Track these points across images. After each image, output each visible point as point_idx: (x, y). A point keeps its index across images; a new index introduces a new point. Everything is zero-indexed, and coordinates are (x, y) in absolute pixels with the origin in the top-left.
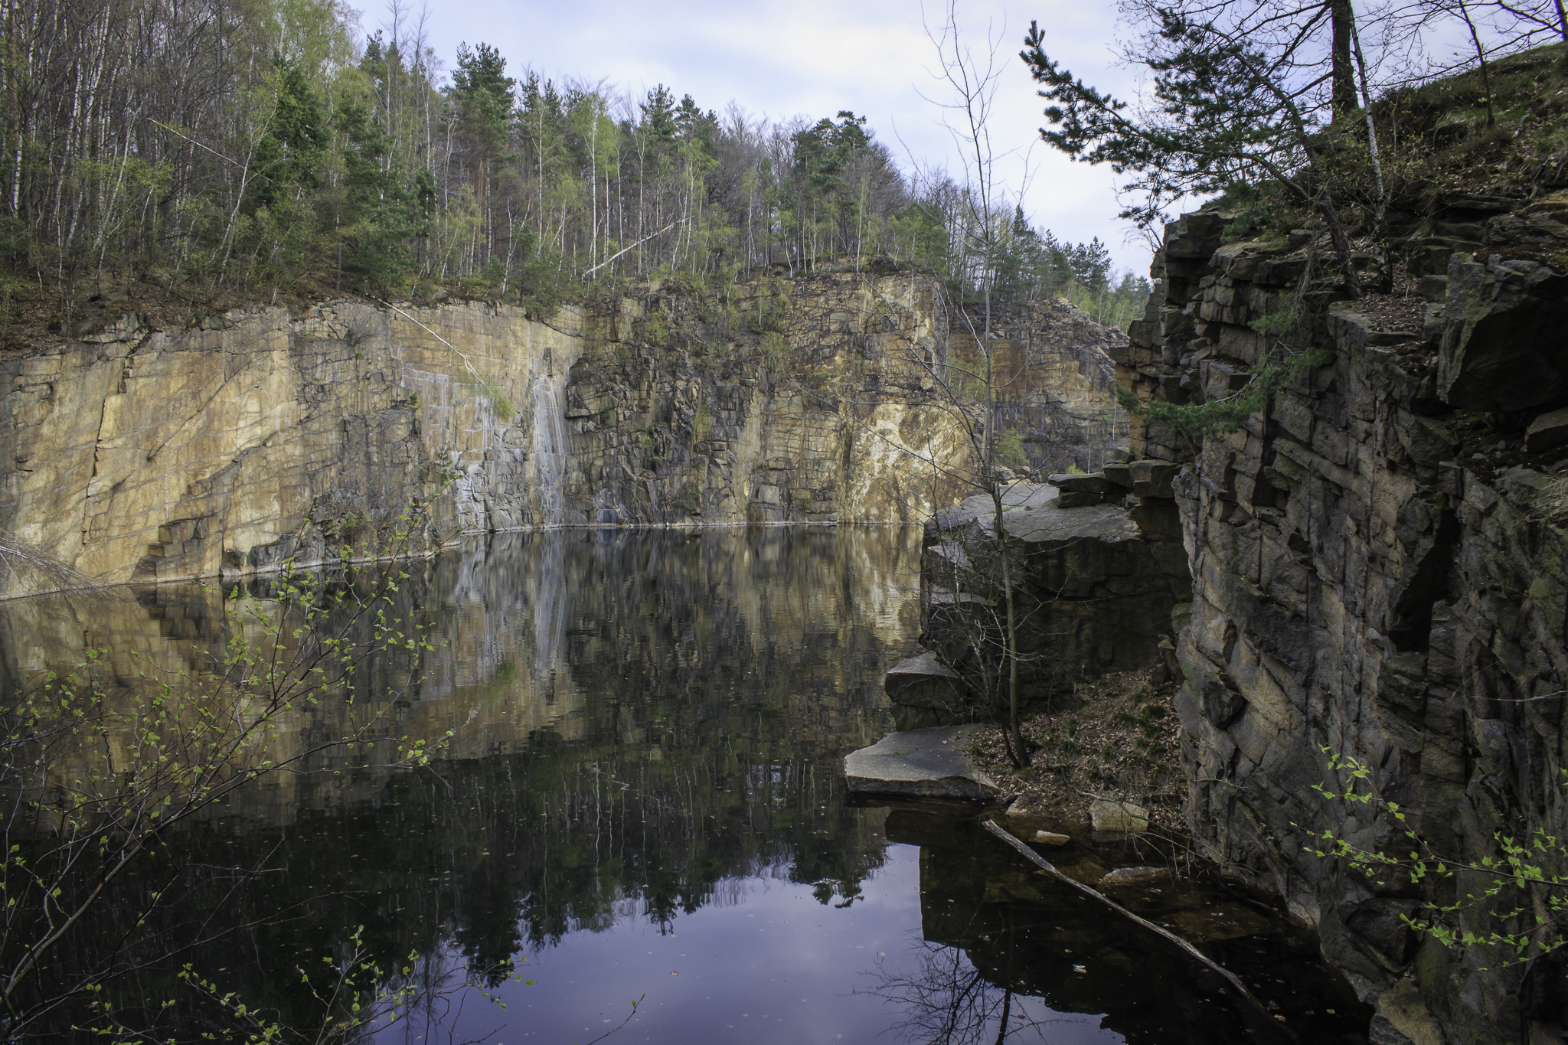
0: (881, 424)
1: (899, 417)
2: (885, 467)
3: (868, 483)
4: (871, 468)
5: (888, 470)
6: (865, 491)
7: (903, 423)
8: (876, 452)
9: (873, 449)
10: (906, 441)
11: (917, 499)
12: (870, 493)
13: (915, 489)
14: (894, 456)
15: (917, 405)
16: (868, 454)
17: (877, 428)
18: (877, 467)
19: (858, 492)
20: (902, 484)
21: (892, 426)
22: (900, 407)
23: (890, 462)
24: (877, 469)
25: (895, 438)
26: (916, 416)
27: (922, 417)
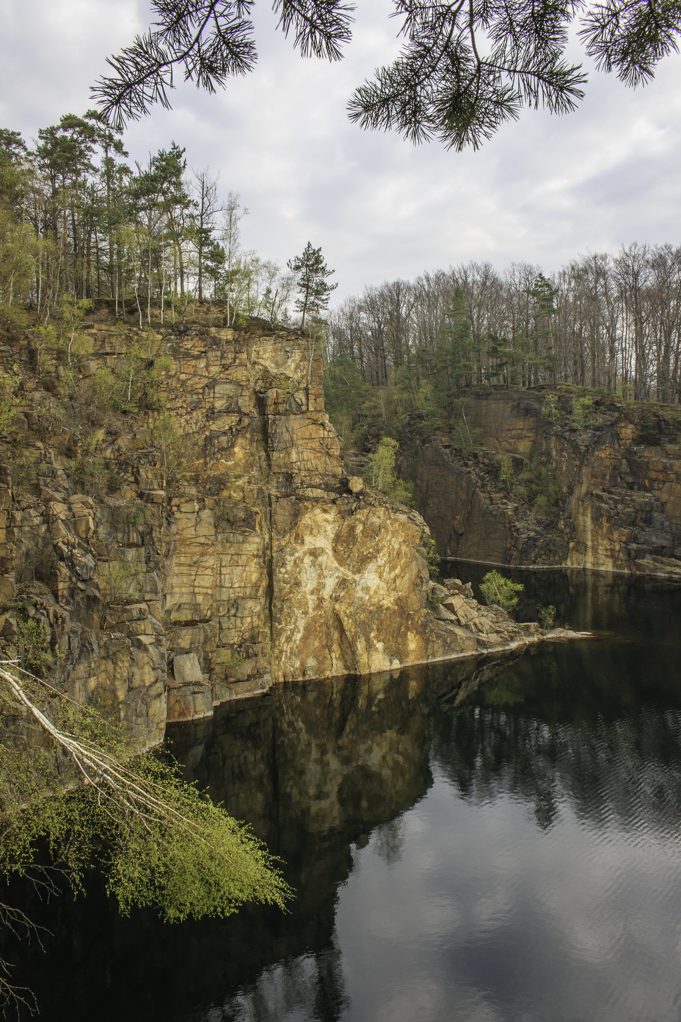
0: (310, 542)
1: (330, 531)
2: (321, 600)
3: (301, 623)
4: (303, 604)
5: (326, 604)
6: (298, 636)
7: (337, 539)
8: (309, 582)
9: (303, 577)
10: (341, 562)
11: (368, 640)
12: (305, 638)
13: (364, 628)
14: (330, 583)
15: (351, 513)
16: (298, 584)
17: (306, 547)
18: (311, 600)
19: (289, 639)
20: (347, 623)
21: (323, 542)
22: (330, 517)
23: (326, 593)
24: (311, 605)
25: (328, 559)
26: (352, 528)
27: (359, 528)
